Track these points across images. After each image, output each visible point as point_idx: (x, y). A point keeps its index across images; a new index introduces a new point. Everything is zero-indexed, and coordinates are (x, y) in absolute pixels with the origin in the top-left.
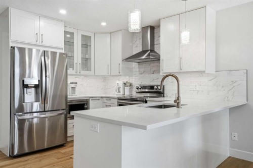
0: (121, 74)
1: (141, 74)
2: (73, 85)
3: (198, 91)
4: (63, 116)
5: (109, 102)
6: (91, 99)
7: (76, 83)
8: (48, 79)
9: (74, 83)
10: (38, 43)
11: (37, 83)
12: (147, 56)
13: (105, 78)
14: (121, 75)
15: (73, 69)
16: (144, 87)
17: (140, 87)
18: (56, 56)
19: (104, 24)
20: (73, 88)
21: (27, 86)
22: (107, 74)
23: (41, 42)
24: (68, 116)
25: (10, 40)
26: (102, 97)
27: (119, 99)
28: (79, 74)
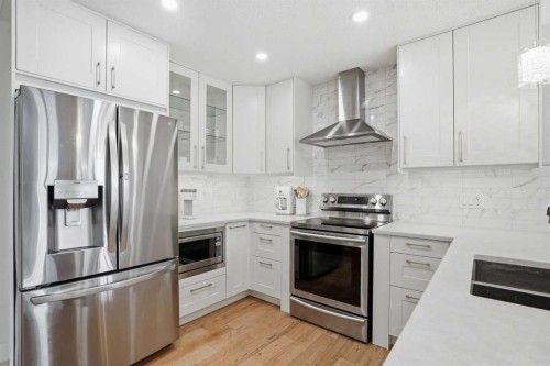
0: (291, 171)
1: (333, 171)
2: (188, 196)
3: (483, 210)
4: (168, 276)
5: (268, 232)
6: (228, 226)
7: (195, 191)
8: (126, 183)
9: (190, 191)
10: (101, 88)
11: (95, 195)
12: (358, 131)
13: (248, 179)
14: (292, 174)
15: (189, 160)
16: (342, 199)
17: (332, 199)
18: (150, 125)
19: (262, 57)
20: (188, 203)
21: (64, 204)
22: (259, 172)
23: (109, 87)
24: (180, 271)
25: (14, 71)
26: (251, 221)
27: (294, 227)
28: (200, 170)
